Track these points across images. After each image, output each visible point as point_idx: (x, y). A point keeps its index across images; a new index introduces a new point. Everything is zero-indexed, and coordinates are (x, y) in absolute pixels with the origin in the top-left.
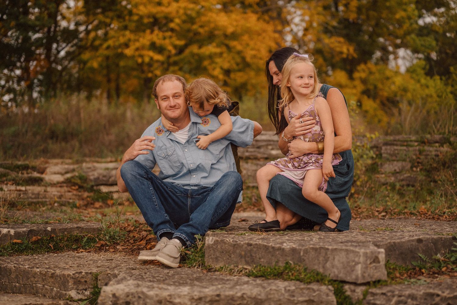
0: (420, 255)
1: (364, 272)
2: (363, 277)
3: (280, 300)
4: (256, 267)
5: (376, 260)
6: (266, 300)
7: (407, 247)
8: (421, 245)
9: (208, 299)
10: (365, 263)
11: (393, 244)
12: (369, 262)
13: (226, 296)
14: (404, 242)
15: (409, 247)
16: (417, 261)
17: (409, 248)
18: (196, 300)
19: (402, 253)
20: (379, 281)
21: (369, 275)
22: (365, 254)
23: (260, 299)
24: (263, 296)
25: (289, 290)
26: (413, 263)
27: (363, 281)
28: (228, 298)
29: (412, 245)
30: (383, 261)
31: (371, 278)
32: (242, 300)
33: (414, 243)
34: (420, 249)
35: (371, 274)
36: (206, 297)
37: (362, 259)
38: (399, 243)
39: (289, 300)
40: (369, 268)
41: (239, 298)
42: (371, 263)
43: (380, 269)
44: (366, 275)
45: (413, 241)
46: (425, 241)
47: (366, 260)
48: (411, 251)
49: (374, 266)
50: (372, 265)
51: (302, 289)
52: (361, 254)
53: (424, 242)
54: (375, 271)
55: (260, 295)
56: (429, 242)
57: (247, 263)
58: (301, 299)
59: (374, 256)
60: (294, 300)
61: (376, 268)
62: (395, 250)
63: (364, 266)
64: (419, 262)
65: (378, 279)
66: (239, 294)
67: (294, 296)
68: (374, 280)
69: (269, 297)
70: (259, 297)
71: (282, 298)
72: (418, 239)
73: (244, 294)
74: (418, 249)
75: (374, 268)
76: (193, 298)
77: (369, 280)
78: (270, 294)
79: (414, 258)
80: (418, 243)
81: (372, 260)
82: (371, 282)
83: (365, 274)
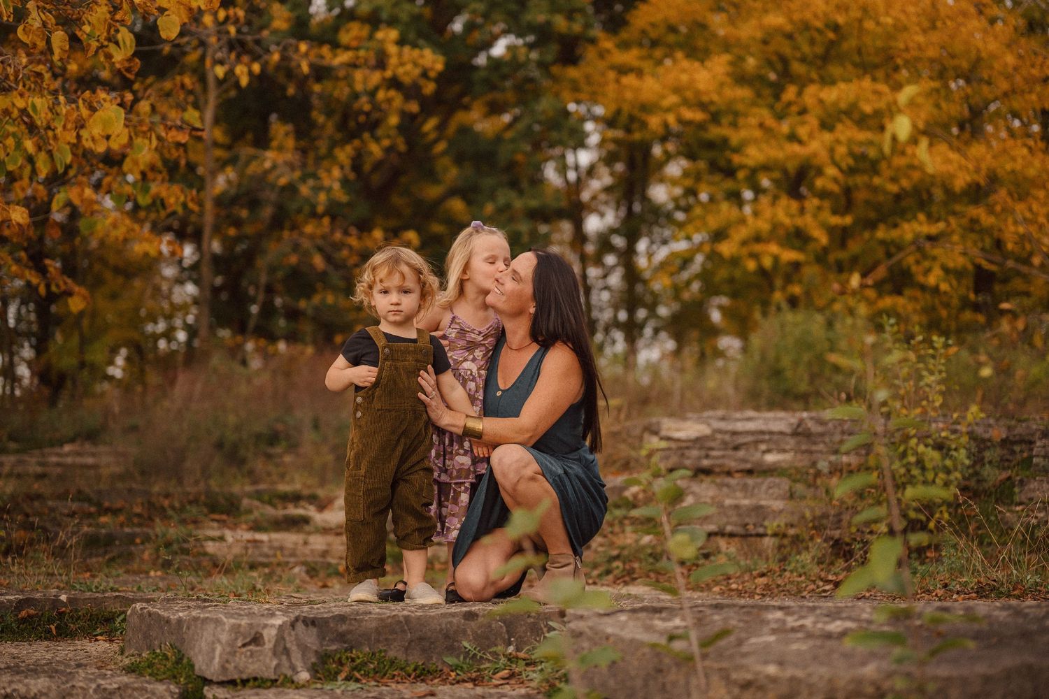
0: (466, 644)
1: (227, 661)
2: (224, 669)
5: (257, 640)
7: (438, 628)
8: (473, 624)
10: (231, 644)
11: (401, 619)
12: (240, 644)
14: (433, 617)
15: (444, 626)
16: (458, 657)
17: (441, 630)
19: (421, 639)
20: (255, 679)
21: (235, 667)
22: (236, 629)
26: (446, 659)
27: (222, 678)
29: (451, 623)
30: (269, 641)
31: (241, 672)
33: (455, 620)
34: (469, 632)
35: (242, 665)
37: (224, 637)
38: (419, 618)
40: (238, 654)
42: (244, 645)
43: (261, 658)
44: (231, 667)
45: (453, 615)
46: (484, 616)
47: (236, 639)
48: (447, 637)
49: (250, 651)
50: (244, 650)
52: (227, 627)
53: (481, 619)
54: (250, 661)
56: (495, 620)
59: (253, 632)
61: (251, 656)
62: (403, 631)
63: (228, 649)
64: (462, 658)
65: (254, 675)
68: (245, 677)
72: (466, 612)
74: (464, 632)
75: (249, 653)
77: (236, 677)
79: (452, 649)
80: (465, 619)
81: (248, 640)
82: (238, 681)
83: (227, 665)
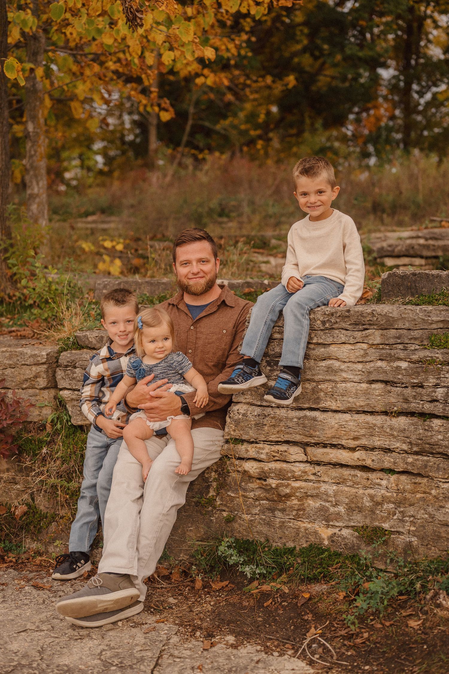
3: (415, 320)
4: (418, 297)
6: (398, 319)
9: (338, 315)
13: (356, 312)
18: (328, 315)
23: (393, 318)
24: (395, 315)
25: (425, 310)
28: (358, 314)
32: (372, 317)
36: (336, 312)
39: (423, 319)
41: (369, 314)
51: (440, 311)
55: (391, 313)
57: (413, 295)
58: (435, 319)
60: (428, 320)
66: (369, 311)
67: (429, 316)
69: (403, 316)
70: (391, 315)
71: (416, 317)
73: (374, 310)
76: (325, 314)
78: (403, 313)
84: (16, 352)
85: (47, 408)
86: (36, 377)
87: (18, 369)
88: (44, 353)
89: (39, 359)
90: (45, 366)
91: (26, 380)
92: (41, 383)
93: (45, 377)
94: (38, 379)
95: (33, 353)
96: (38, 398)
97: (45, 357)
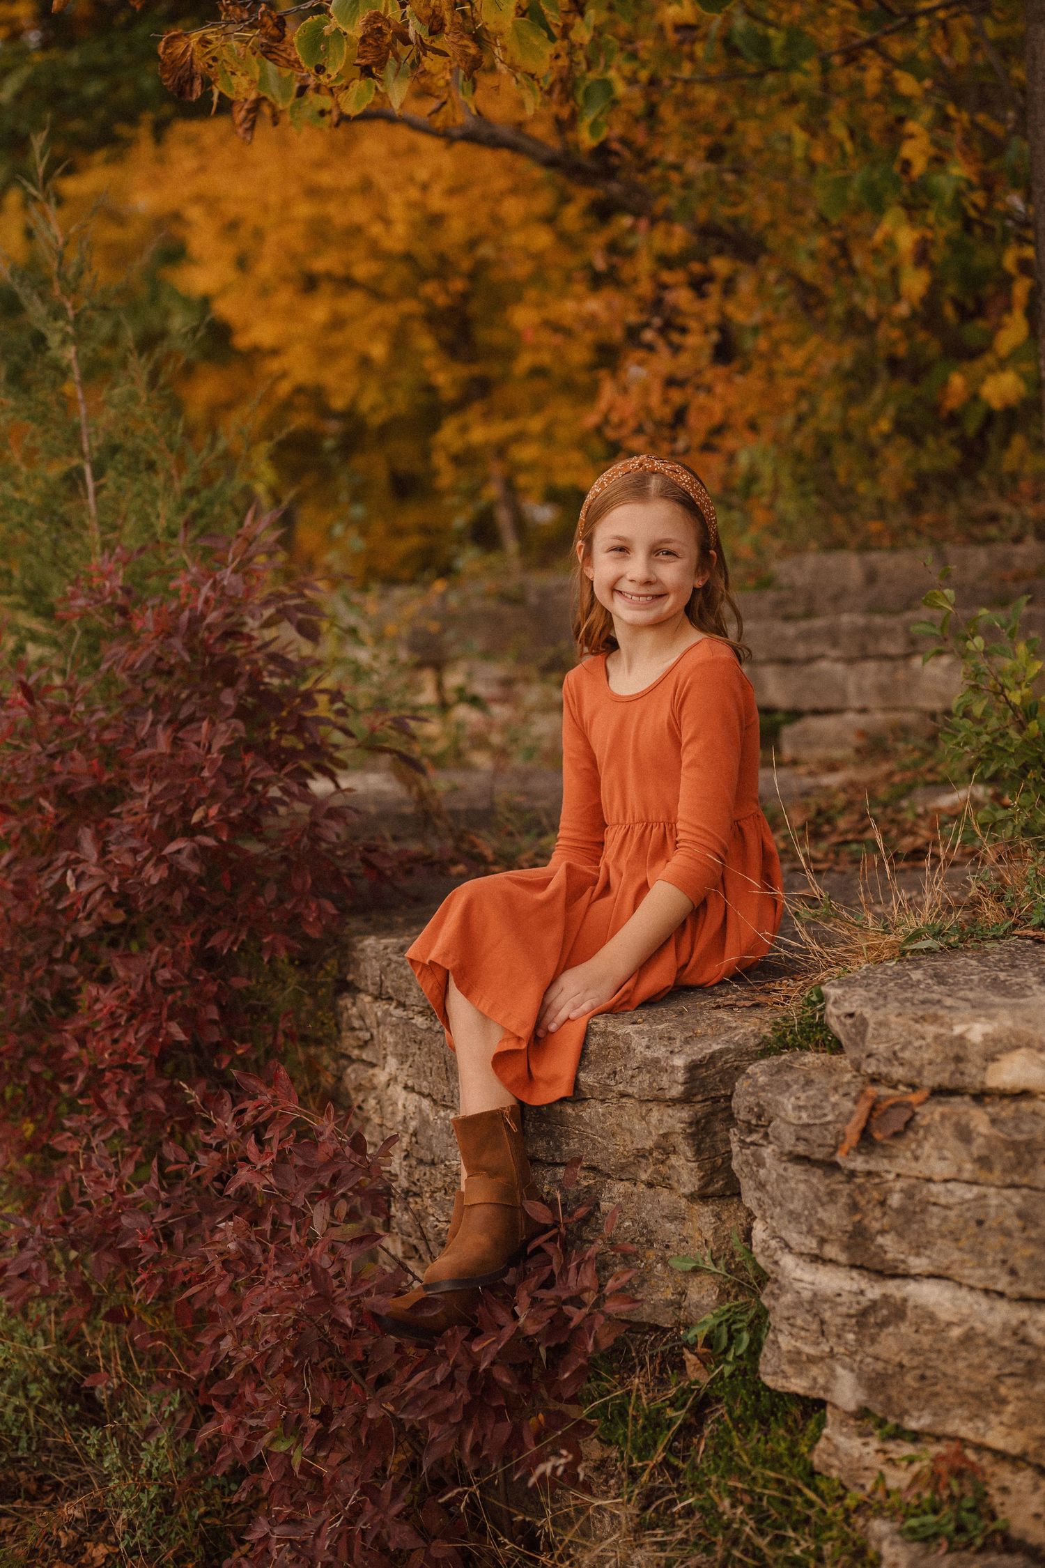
84: (616, 1037)
85: (706, 1280)
86: (665, 1148)
87: (613, 1109)
88: (679, 1061)
89: (664, 1080)
90: (685, 1114)
91: (642, 1154)
92: (685, 1177)
93: (689, 1154)
94: (673, 1160)
95: (649, 1054)
96: (689, 1229)
97: (680, 1076)
